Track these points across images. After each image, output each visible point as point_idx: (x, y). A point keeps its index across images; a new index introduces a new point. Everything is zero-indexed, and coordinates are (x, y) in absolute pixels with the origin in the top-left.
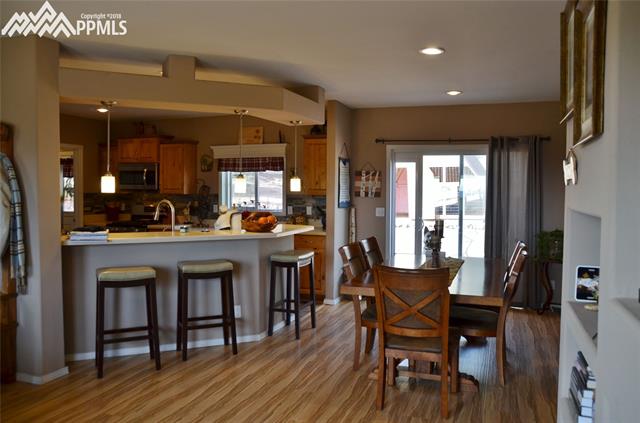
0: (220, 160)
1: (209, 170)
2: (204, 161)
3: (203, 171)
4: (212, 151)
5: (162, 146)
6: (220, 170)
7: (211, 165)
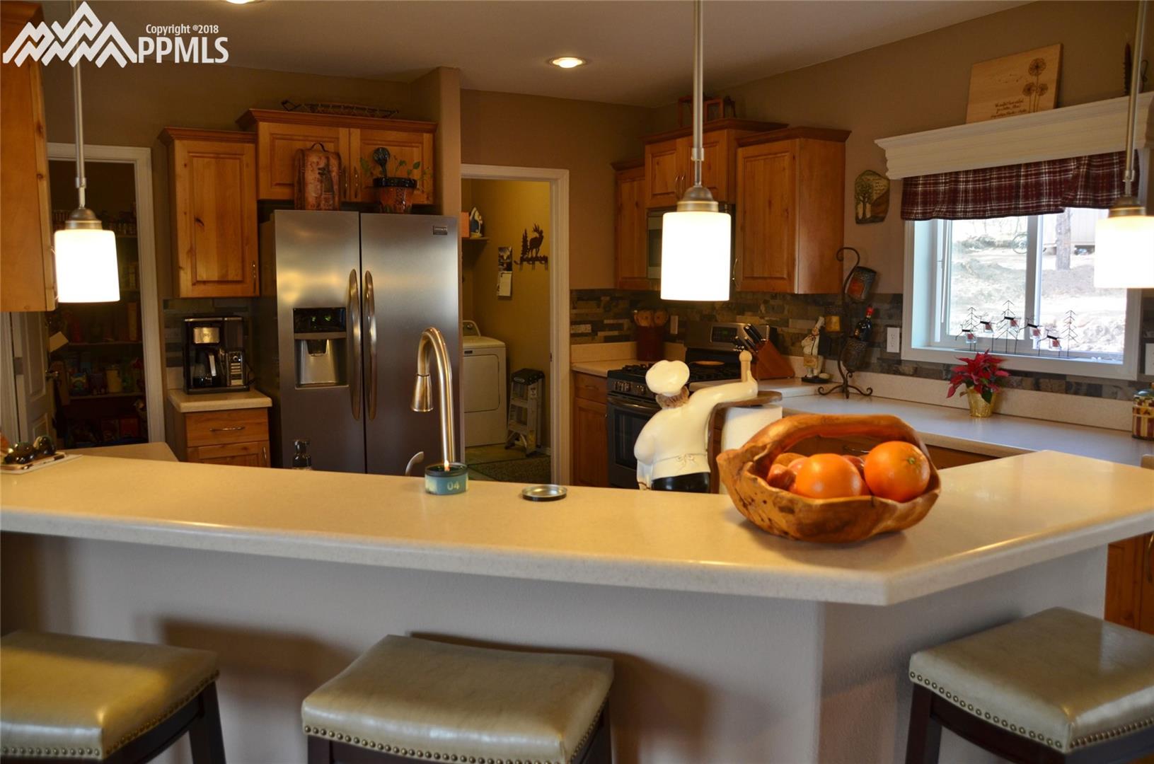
0: (909, 183)
1: (878, 218)
2: (864, 193)
3: (859, 221)
4: (882, 152)
5: (741, 151)
6: (907, 215)
7: (885, 198)
